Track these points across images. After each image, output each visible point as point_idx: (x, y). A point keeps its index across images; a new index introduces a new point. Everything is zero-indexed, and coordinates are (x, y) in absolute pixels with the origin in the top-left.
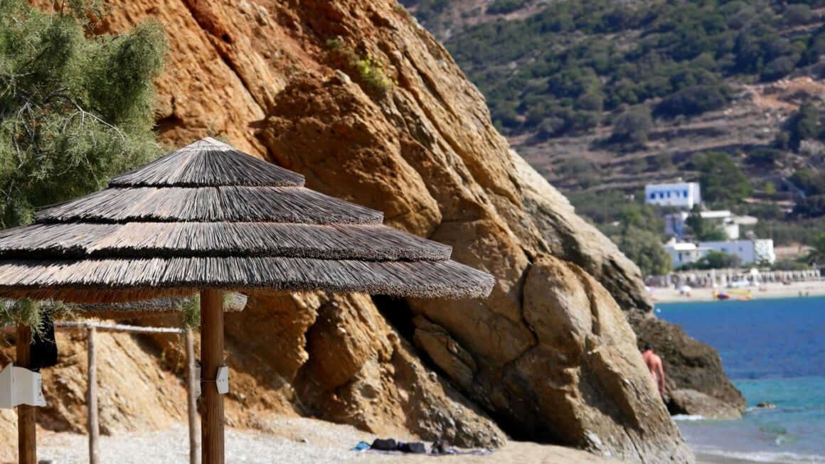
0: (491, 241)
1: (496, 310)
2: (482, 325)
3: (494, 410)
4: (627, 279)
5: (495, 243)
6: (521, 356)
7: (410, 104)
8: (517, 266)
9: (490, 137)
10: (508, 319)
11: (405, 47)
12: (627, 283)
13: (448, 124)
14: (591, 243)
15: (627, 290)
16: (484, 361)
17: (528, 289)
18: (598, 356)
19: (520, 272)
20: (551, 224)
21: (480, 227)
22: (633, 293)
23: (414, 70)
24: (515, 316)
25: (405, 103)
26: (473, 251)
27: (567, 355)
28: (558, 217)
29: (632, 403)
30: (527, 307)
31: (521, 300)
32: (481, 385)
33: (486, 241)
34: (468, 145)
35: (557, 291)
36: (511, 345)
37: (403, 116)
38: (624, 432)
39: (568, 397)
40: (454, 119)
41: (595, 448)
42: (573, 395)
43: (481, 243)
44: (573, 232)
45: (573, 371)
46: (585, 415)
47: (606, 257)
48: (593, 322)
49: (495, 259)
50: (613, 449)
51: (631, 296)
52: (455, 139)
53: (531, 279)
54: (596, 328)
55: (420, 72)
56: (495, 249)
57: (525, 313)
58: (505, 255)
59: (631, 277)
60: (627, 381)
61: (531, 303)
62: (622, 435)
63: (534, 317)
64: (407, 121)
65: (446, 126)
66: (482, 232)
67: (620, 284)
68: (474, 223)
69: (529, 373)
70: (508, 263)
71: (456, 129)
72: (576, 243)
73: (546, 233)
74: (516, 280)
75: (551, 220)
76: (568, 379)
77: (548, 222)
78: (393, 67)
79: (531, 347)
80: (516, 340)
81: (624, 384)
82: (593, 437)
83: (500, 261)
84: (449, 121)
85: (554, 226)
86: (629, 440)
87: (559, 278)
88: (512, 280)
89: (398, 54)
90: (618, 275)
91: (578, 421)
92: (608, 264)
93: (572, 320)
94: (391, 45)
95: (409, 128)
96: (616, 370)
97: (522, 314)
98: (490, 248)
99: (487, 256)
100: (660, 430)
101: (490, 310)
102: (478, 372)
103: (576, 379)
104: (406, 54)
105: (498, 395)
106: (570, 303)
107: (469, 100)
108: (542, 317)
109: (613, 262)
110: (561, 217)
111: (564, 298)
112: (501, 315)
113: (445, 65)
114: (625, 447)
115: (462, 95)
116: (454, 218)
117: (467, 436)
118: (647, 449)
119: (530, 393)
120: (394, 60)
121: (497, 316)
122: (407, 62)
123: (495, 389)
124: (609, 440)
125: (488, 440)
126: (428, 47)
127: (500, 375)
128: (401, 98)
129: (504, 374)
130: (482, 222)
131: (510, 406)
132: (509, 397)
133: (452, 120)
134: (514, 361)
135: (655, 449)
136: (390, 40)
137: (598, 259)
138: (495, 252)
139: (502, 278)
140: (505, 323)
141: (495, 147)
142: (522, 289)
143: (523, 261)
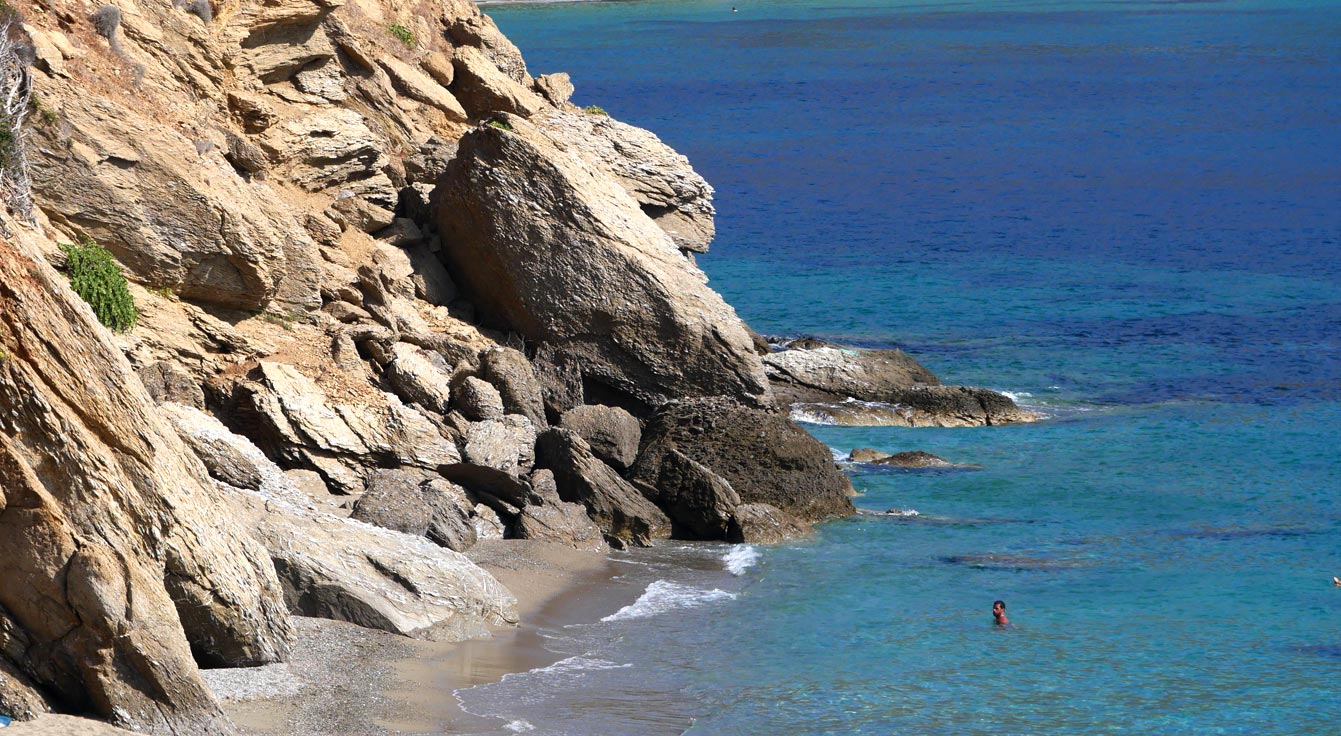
0: (44, 529)
1: (44, 593)
2: (32, 605)
3: (40, 682)
4: (732, 354)
5: (47, 531)
6: (67, 635)
7: (25, 376)
8: (63, 554)
9: (122, 397)
10: (54, 602)
11: (28, 319)
12: (733, 359)
13: (72, 389)
14: (690, 310)
15: (734, 368)
16: (35, 637)
17: (71, 577)
18: (128, 640)
19: (66, 560)
20: (641, 285)
21: (36, 515)
22: (740, 371)
23: (36, 339)
24: (59, 599)
25: (20, 374)
26: (29, 537)
27: (103, 638)
28: (650, 276)
29: (162, 682)
30: (69, 591)
31: (65, 584)
32: (31, 659)
33: (40, 528)
34: (92, 408)
35: (93, 580)
36: (58, 625)
37: (18, 387)
38: (155, 707)
39: (101, 676)
40: (79, 384)
41: (123, 721)
42: (106, 675)
43: (36, 530)
44: (667, 297)
45: (107, 653)
46: (114, 692)
47: (709, 326)
48: (127, 608)
49: (46, 546)
50: (143, 722)
51: (738, 375)
52: (78, 404)
53: (74, 567)
54: (129, 614)
55: (42, 341)
56: (47, 537)
57: (69, 597)
58: (54, 543)
59: (739, 353)
60: (156, 663)
61: (72, 589)
62: (153, 710)
63: (76, 601)
64: (22, 392)
65: (70, 391)
66: (38, 520)
67: (724, 361)
68: (32, 511)
69: (75, 650)
70: (56, 551)
71: (80, 394)
72: (669, 309)
73: (634, 296)
74: (61, 567)
75: (641, 281)
76: (101, 660)
77: (637, 282)
78: (14, 338)
79: (74, 628)
80: (61, 621)
81: (153, 664)
82: (121, 712)
83: (49, 549)
84: (73, 386)
85: (644, 288)
86: (161, 715)
87: (96, 568)
88: (58, 566)
89: (19, 325)
90: (720, 349)
91: (107, 698)
92: (710, 335)
93: (106, 607)
94: (13, 316)
95: (22, 397)
96: (144, 653)
97: (66, 598)
98: (42, 536)
99: (40, 543)
100: (193, 705)
101: (39, 592)
102: (30, 646)
103: (109, 659)
104: (28, 325)
105: (45, 671)
106: (104, 591)
107: (103, 362)
108: (81, 603)
109: (716, 334)
110: (653, 276)
111: (99, 588)
112: (48, 597)
113: (79, 328)
114: (155, 721)
115: (96, 357)
116: (18, 504)
117: (5, 708)
118: (179, 722)
119: (76, 669)
120: (15, 332)
121: (45, 598)
122: (30, 334)
123: (43, 664)
124: (139, 714)
125: (21, 713)
126: (63, 312)
127: (47, 651)
128: (17, 369)
129: (51, 650)
130: (38, 510)
131: (55, 679)
132: (55, 672)
133: (76, 385)
134: (61, 639)
135: (188, 722)
136: (13, 312)
137: (698, 330)
138: (46, 540)
139: (50, 564)
140: (51, 604)
141: (127, 407)
142: (66, 574)
143: (69, 547)
